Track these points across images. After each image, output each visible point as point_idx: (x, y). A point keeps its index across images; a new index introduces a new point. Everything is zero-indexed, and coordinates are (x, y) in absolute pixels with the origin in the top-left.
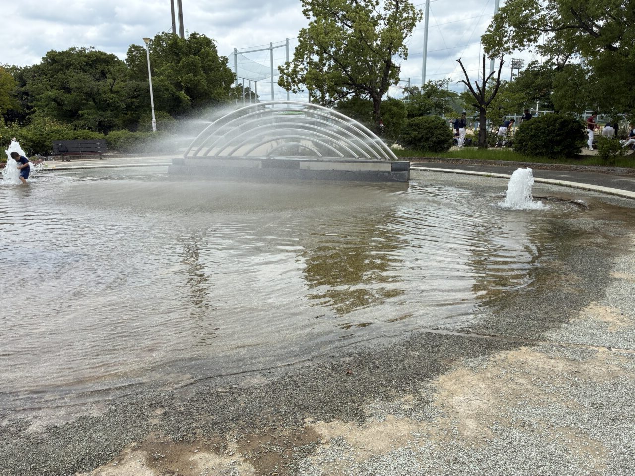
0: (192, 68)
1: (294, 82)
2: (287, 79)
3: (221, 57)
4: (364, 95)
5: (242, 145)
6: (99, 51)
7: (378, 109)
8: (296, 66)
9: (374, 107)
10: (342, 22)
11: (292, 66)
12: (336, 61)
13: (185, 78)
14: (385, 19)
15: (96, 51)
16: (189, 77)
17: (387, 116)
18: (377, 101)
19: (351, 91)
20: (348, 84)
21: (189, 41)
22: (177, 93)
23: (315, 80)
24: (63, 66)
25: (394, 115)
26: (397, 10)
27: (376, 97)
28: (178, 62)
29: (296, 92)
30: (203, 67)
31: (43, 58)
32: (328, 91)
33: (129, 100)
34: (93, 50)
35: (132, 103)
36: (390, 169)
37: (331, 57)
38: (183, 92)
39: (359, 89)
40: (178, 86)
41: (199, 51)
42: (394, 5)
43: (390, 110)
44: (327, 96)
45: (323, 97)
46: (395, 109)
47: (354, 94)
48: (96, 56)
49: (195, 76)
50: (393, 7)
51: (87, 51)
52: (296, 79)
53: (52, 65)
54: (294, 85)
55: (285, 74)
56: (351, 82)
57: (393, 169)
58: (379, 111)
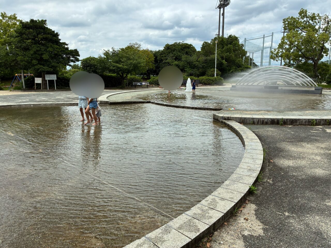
0: (229, 51)
1: (277, 57)
2: (274, 56)
3: (241, 44)
4: (310, 61)
5: (256, 82)
6: (186, 43)
7: (316, 67)
8: (279, 50)
9: (314, 66)
10: (301, 31)
11: (277, 50)
12: (297, 48)
13: (225, 55)
14: (322, 29)
15: (184, 43)
16: (227, 54)
17: (320, 70)
18: (316, 64)
19: (303, 60)
20: (302, 57)
21: (228, 38)
22: (222, 61)
23: (286, 56)
24: (172, 50)
25: (323, 70)
26: (328, 25)
27: (316, 62)
28: (223, 48)
29: (277, 61)
30: (233, 49)
31: (164, 47)
32: (292, 60)
33: (203, 64)
34: (183, 43)
35: (204, 66)
36: (314, 90)
37: (295, 46)
38: (224, 60)
39: (308, 58)
40: (222, 58)
41: (232, 43)
42: (327, 23)
43: (322, 68)
44: (292, 62)
45: (290, 62)
46: (324, 67)
47: (304, 61)
48: (185, 45)
49: (230, 53)
50: (326, 24)
51: (181, 43)
52: (278, 56)
53: (167, 50)
54: (277, 58)
55: (273, 54)
56: (303, 56)
57: (315, 90)
58: (316, 68)
